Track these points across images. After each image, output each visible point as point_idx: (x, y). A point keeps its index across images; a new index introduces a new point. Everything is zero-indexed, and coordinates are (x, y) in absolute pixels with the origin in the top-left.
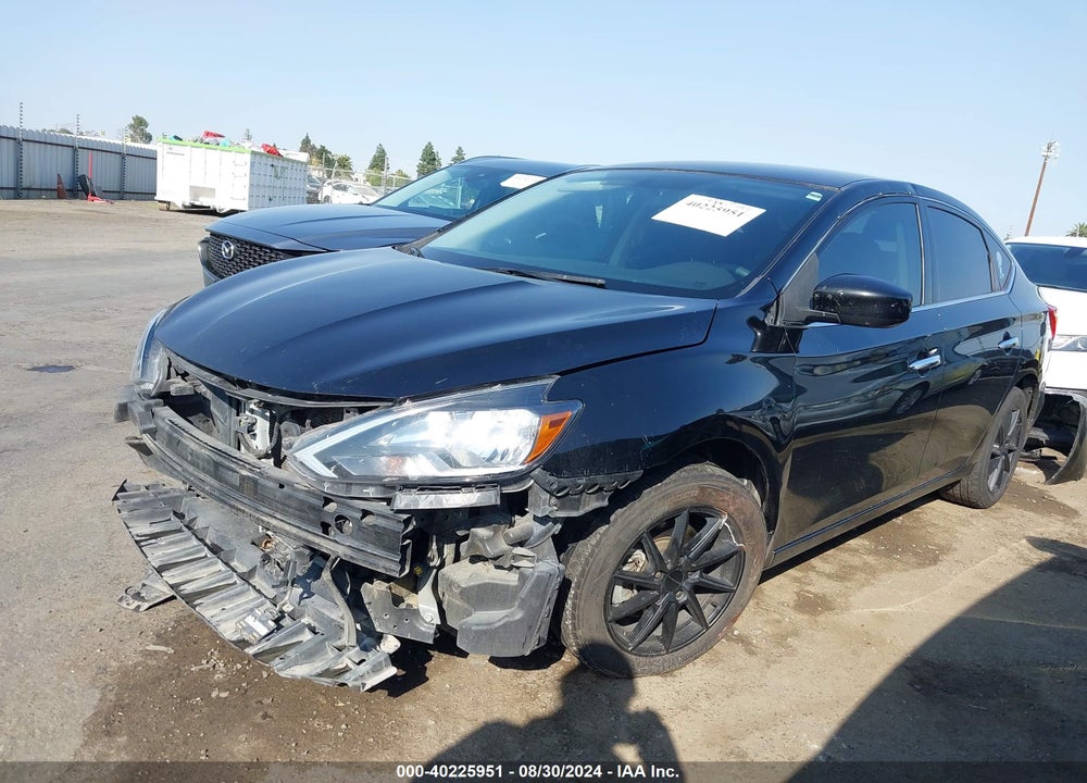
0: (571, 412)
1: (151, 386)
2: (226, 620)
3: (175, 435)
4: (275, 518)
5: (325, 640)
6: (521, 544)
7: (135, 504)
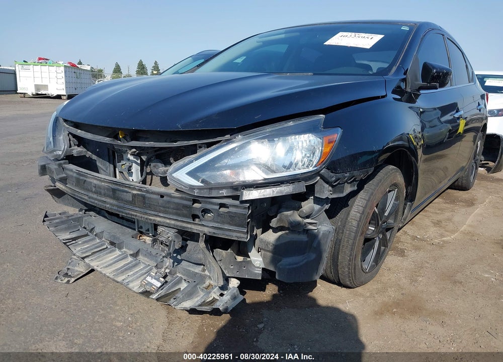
0: (336, 135)
1: (60, 153)
2: (132, 281)
3: (81, 178)
4: (159, 216)
5: (197, 284)
6: (308, 217)
7: (57, 223)
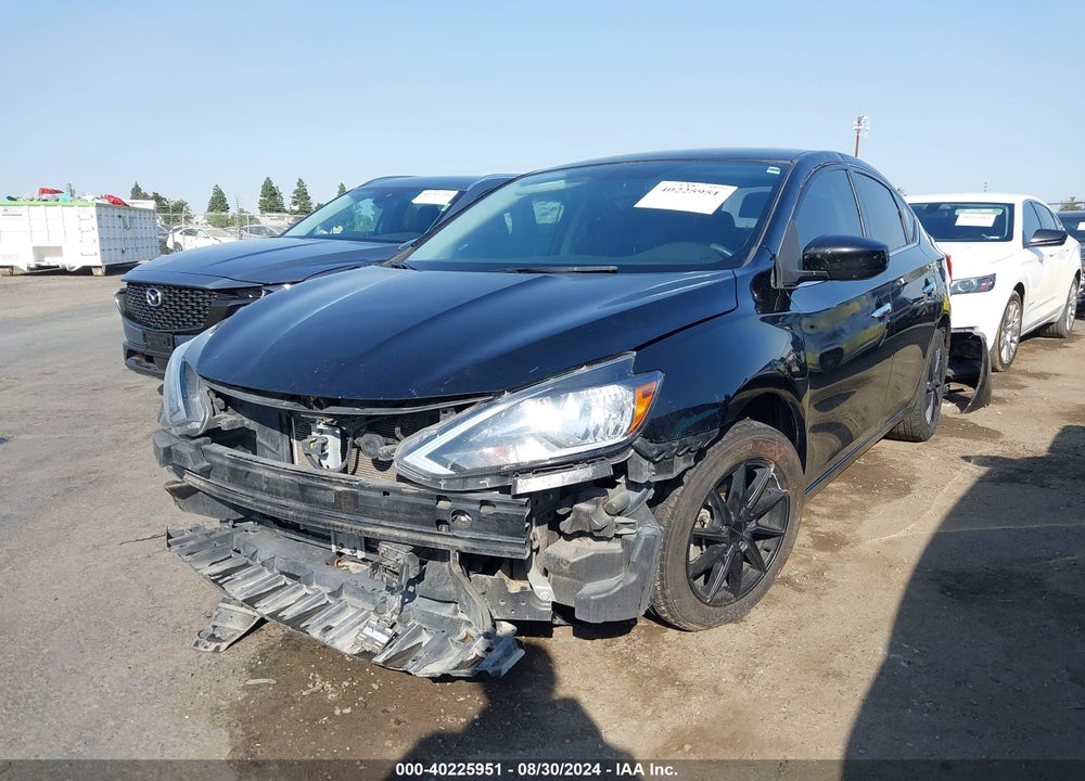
1: (198, 425)
2: (339, 637)
3: (241, 468)
4: (382, 526)
5: (448, 636)
